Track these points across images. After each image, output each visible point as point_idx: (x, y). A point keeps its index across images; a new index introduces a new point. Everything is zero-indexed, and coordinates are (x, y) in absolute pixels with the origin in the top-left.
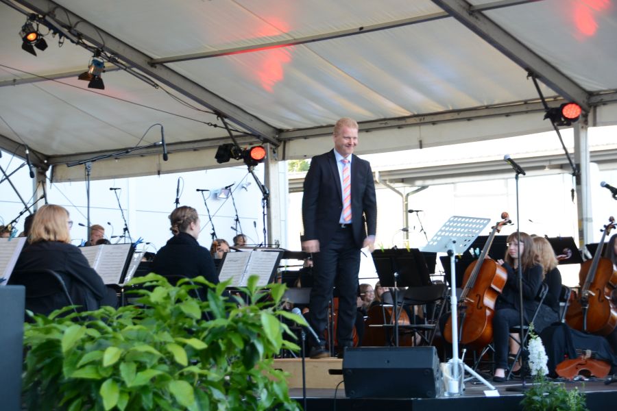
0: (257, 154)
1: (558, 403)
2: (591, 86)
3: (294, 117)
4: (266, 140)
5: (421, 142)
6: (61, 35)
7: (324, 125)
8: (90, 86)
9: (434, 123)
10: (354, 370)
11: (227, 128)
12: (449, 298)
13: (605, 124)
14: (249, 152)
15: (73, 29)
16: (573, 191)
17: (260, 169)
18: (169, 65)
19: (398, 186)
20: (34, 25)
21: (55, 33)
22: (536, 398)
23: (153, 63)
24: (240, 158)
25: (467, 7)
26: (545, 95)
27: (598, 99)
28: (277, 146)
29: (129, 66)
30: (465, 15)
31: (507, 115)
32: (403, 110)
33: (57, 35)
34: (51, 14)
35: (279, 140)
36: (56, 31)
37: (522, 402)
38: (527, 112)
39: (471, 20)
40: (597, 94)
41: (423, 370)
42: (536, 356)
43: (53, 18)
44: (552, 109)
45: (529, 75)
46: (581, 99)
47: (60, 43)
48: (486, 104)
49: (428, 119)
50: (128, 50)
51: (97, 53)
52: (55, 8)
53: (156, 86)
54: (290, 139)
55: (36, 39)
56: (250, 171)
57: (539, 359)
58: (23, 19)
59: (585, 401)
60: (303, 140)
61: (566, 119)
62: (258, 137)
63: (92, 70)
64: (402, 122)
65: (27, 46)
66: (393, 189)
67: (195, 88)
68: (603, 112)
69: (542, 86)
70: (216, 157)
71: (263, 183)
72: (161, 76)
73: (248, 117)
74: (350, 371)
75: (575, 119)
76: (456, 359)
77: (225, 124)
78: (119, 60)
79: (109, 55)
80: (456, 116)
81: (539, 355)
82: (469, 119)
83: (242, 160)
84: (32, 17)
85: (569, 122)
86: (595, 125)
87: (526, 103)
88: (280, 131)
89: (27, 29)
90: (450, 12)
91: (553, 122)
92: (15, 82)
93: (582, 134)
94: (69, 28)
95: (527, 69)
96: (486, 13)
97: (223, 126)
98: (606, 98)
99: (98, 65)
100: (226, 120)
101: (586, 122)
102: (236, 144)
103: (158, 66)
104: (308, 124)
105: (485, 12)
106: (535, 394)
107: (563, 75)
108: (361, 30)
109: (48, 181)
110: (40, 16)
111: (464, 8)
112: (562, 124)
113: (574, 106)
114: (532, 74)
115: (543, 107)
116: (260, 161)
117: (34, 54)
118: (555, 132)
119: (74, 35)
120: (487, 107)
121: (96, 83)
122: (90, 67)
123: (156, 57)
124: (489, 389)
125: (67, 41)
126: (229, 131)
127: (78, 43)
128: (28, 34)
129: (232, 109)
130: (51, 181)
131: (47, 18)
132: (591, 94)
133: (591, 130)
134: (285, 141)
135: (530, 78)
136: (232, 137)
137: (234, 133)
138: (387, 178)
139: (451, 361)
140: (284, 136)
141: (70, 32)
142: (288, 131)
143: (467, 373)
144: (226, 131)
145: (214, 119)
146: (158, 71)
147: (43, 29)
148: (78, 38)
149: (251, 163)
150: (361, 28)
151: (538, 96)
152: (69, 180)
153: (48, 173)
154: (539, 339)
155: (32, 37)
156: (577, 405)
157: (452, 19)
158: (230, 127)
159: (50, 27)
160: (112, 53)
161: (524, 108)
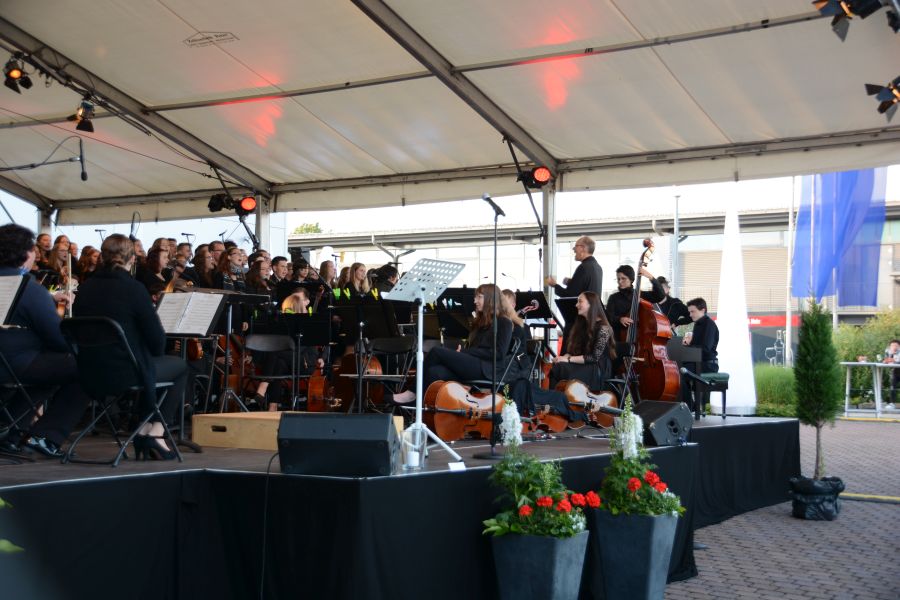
0: (248, 204)
1: (530, 478)
2: (559, 154)
3: (285, 171)
4: (258, 193)
5: (403, 200)
6: (48, 75)
7: (314, 180)
8: (79, 128)
9: (416, 182)
10: (293, 442)
11: (219, 178)
12: (415, 354)
13: (570, 190)
14: (240, 202)
15: (61, 70)
16: (540, 250)
17: (251, 219)
18: (160, 113)
19: (390, 249)
20: (19, 63)
21: (41, 73)
22: (507, 473)
23: (146, 110)
24: (232, 207)
25: (449, 67)
26: (519, 160)
27: (565, 166)
28: (269, 199)
29: (122, 113)
30: (446, 74)
31: (484, 177)
32: (387, 168)
33: (44, 75)
34: (38, 53)
35: (271, 193)
36: (43, 71)
37: (491, 477)
38: (501, 175)
39: (452, 80)
40: (564, 162)
41: (376, 443)
42: (510, 424)
43: (40, 57)
44: (525, 172)
45: (505, 139)
46: (551, 165)
47: (47, 83)
48: (465, 166)
49: (410, 178)
50: (120, 96)
51: (87, 97)
52: (43, 48)
53: (148, 133)
54: (281, 193)
55: (21, 77)
56: (241, 221)
57: (513, 427)
58: (6, 57)
59: (561, 476)
60: (293, 194)
61: (537, 181)
62: (251, 189)
63: (81, 112)
64: (388, 180)
65: (10, 83)
66: (387, 252)
67: (189, 137)
68: (569, 178)
69: (517, 151)
70: (209, 206)
71: (254, 233)
72: (155, 124)
73: (241, 169)
74: (287, 441)
75: (545, 183)
76: (419, 424)
77: (218, 174)
78: (110, 105)
79: (100, 99)
80: (436, 176)
81: (514, 422)
82: (449, 180)
83: (233, 210)
84: (17, 55)
85: (539, 185)
86: (561, 190)
87: (500, 167)
88: (272, 185)
89: (10, 66)
90: (433, 72)
91: (525, 185)
92: (12, 125)
93: (550, 198)
94: (58, 69)
95: (503, 133)
96: (466, 74)
97: (216, 176)
98: (572, 166)
99: (87, 108)
100: (219, 171)
101: (554, 187)
102: (228, 195)
103: (151, 114)
104: (300, 179)
105: (464, 73)
106: (506, 468)
107: (535, 141)
108: (348, 86)
109: (53, 224)
110: (26, 55)
111: (446, 68)
112: (533, 186)
113: (544, 170)
114: (507, 137)
115: (516, 171)
116: (251, 211)
117: (18, 91)
118: (526, 195)
119: (63, 77)
120: (465, 170)
121: (85, 126)
122: (78, 109)
123: (149, 104)
124: (455, 460)
125: (55, 82)
126: (222, 181)
127: (66, 85)
128: (11, 71)
129: (226, 161)
130: (56, 224)
131: (33, 57)
132: (558, 162)
133: (558, 194)
134: (277, 194)
135: (506, 142)
136: (225, 188)
137: (228, 185)
138: (381, 242)
139: (413, 425)
140: (275, 189)
141: (58, 73)
142: (280, 184)
143: (430, 441)
144: (218, 181)
145: (207, 169)
146: (150, 119)
147: (29, 68)
148: (67, 80)
149: (242, 213)
150: (348, 84)
151: (513, 161)
152: (73, 224)
153: (53, 217)
154: (514, 404)
155: (15, 74)
156: (551, 479)
157: (435, 79)
158: (223, 178)
159: (37, 66)
160: (103, 97)
161: (498, 172)
